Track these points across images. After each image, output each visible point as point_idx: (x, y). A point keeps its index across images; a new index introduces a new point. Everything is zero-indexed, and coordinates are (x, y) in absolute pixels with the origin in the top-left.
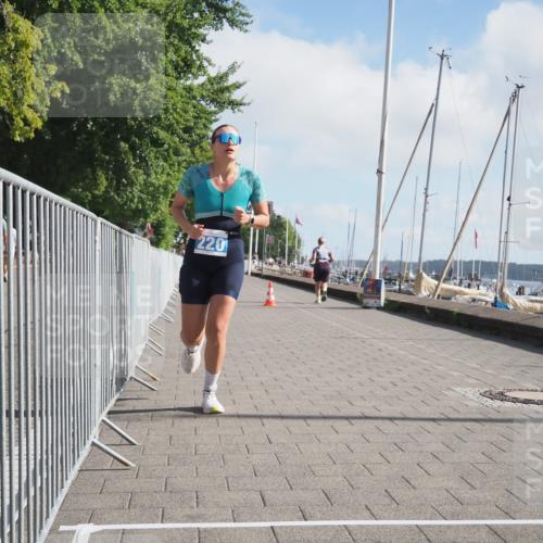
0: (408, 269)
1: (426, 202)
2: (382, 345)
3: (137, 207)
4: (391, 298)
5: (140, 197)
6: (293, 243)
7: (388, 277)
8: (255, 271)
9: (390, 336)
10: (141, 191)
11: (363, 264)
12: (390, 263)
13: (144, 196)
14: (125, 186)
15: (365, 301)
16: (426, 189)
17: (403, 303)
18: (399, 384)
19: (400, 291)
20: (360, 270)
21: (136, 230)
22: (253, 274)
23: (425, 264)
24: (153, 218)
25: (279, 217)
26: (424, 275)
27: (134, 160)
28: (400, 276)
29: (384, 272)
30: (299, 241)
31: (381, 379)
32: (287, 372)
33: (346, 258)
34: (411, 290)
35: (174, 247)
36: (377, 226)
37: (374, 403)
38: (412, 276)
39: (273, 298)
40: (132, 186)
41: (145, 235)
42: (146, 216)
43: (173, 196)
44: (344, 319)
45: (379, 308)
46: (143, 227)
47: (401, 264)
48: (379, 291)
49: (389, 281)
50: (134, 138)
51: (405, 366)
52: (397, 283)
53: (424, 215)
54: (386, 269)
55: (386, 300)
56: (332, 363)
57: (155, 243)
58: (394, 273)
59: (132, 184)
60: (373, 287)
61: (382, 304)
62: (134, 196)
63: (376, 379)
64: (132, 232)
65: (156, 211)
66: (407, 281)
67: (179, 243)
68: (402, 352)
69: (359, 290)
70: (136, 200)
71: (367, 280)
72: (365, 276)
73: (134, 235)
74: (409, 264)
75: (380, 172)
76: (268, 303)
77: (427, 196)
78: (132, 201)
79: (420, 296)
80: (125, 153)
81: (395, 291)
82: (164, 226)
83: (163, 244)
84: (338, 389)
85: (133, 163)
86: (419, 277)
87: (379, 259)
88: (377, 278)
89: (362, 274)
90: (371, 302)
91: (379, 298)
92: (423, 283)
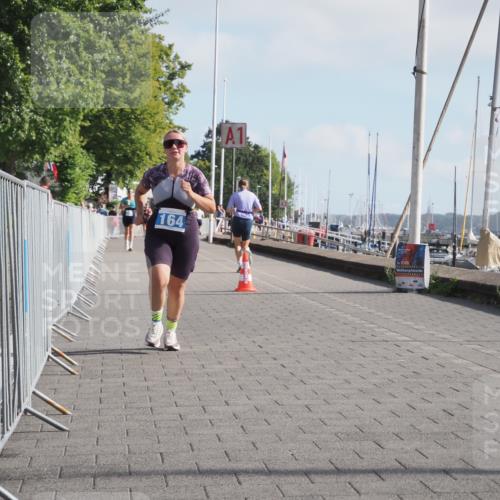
0: (468, 227)
1: (493, 120)
2: (427, 350)
3: (29, 136)
4: (441, 275)
5: (33, 121)
6: (281, 190)
7: (434, 241)
8: (220, 235)
9: (441, 335)
10: (35, 112)
11: (394, 220)
12: (437, 217)
13: (40, 119)
14: (9, 103)
15: (399, 280)
16: (493, 98)
17: (459, 282)
18: (457, 412)
19: (454, 262)
20: (389, 230)
21: (28, 174)
22: (217, 241)
23: (493, 217)
24: (54, 153)
25: (256, 147)
26: (492, 235)
27: (23, 61)
28: (454, 237)
29: (428, 232)
30: (290, 186)
31: (427, 405)
32: (276, 397)
33: (365, 212)
34: (472, 260)
35: (89, 200)
36: (416, 158)
37: (417, 444)
38: (473, 238)
39: (249, 278)
40: (20, 104)
41: (43, 182)
42: (44, 151)
43: (86, 118)
44: (365, 309)
45: (421, 291)
46: (38, 170)
47: (455, 220)
48: (421, 263)
49: (437, 247)
50: (21, 27)
51: (466, 384)
52: (450, 249)
53: (490, 139)
54: (432, 226)
55: (433, 277)
56: (347, 382)
57: (60, 195)
58: (444, 234)
59: (19, 100)
60: (411, 257)
61: (427, 285)
62: (23, 119)
63: (419, 405)
64: (22, 176)
65: (60, 143)
66: (466, 246)
67: (97, 193)
68: (460, 361)
69: (388, 262)
70: (27, 126)
71: (401, 245)
72: (396, 240)
73: (25, 183)
74: (468, 218)
75: (418, 71)
76: (242, 286)
77: (494, 109)
78: (20, 127)
79: (487, 269)
80: (8, 50)
81: (446, 263)
82: (73, 166)
83: (71, 195)
84: (357, 422)
85: (21, 66)
86: (485, 240)
87: (420, 212)
88: (418, 241)
89: (392, 235)
90: (408, 281)
91: (422, 275)
92: (491, 250)
